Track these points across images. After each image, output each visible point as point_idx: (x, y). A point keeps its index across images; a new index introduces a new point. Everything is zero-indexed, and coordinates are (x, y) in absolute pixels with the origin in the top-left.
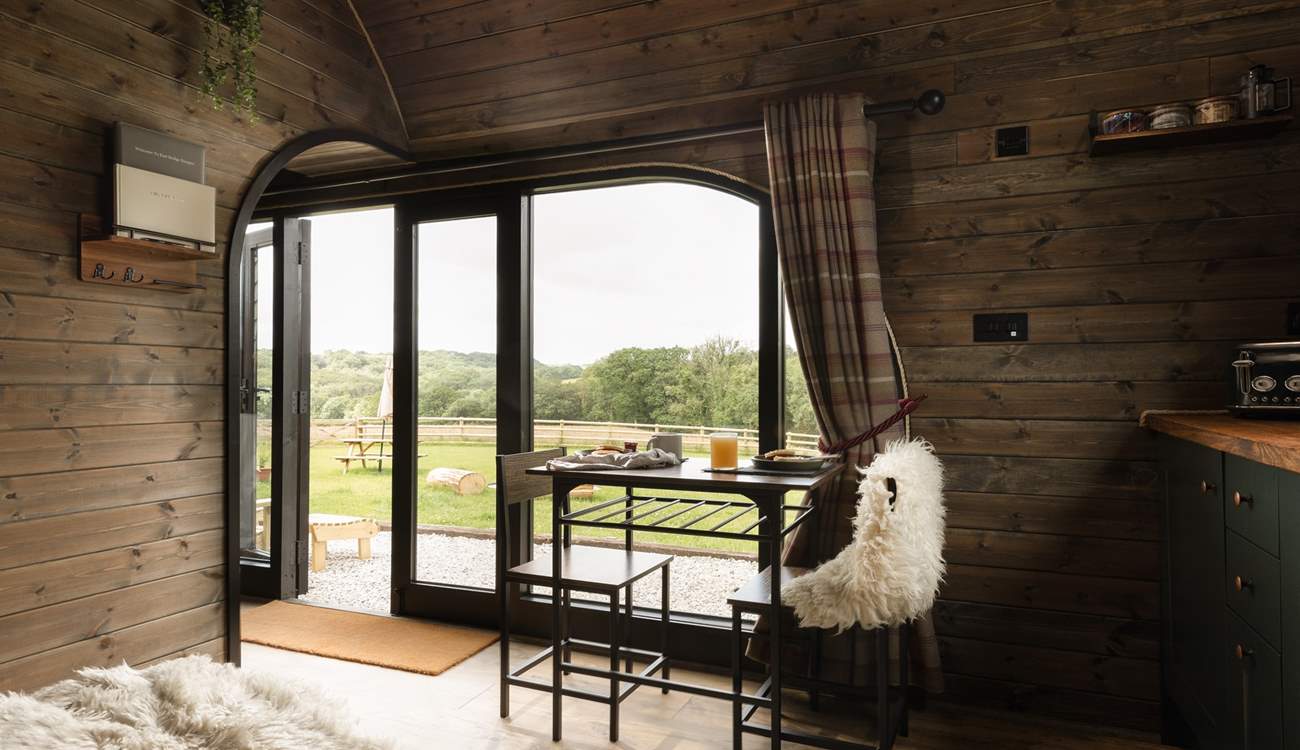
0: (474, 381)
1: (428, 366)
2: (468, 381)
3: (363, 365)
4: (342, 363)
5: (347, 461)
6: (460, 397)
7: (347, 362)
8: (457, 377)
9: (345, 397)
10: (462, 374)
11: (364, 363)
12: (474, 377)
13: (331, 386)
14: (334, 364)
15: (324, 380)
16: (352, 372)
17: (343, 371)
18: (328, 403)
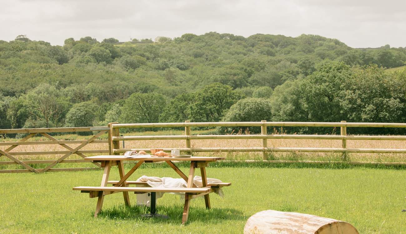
0: (256, 76)
1: (196, 56)
2: (250, 75)
3: (113, 57)
4: (87, 55)
5: (100, 194)
6: (239, 98)
7: (94, 55)
8: (233, 71)
9: (92, 103)
10: (240, 65)
11: (115, 55)
12: (257, 70)
13: (74, 87)
14: (78, 58)
15: (65, 80)
16: (99, 69)
17: (90, 67)
18: (72, 110)
